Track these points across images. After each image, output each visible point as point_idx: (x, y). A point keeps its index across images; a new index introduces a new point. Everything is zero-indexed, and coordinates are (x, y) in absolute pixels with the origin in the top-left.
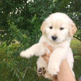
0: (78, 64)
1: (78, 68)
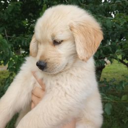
0: (122, 112)
1: (123, 121)
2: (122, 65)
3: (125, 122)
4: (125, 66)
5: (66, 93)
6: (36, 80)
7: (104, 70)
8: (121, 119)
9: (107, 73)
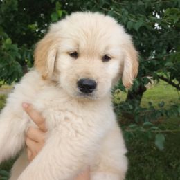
2: (171, 87)
3: (174, 166)
4: (175, 88)
5: (77, 132)
6: (30, 118)
7: (145, 95)
8: (168, 163)
9: (148, 98)
